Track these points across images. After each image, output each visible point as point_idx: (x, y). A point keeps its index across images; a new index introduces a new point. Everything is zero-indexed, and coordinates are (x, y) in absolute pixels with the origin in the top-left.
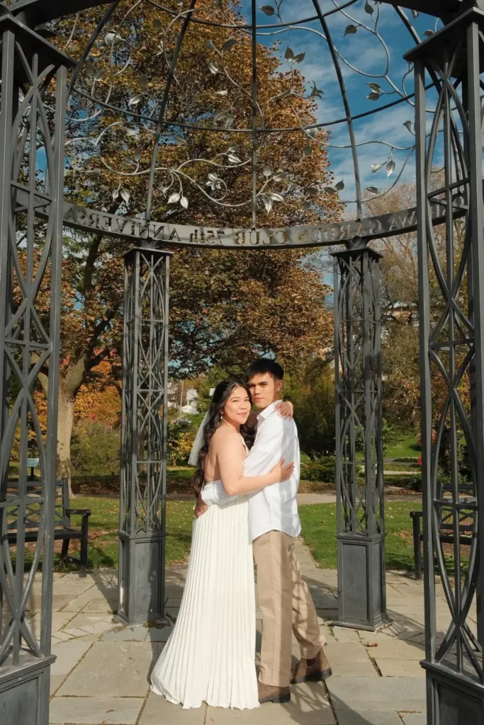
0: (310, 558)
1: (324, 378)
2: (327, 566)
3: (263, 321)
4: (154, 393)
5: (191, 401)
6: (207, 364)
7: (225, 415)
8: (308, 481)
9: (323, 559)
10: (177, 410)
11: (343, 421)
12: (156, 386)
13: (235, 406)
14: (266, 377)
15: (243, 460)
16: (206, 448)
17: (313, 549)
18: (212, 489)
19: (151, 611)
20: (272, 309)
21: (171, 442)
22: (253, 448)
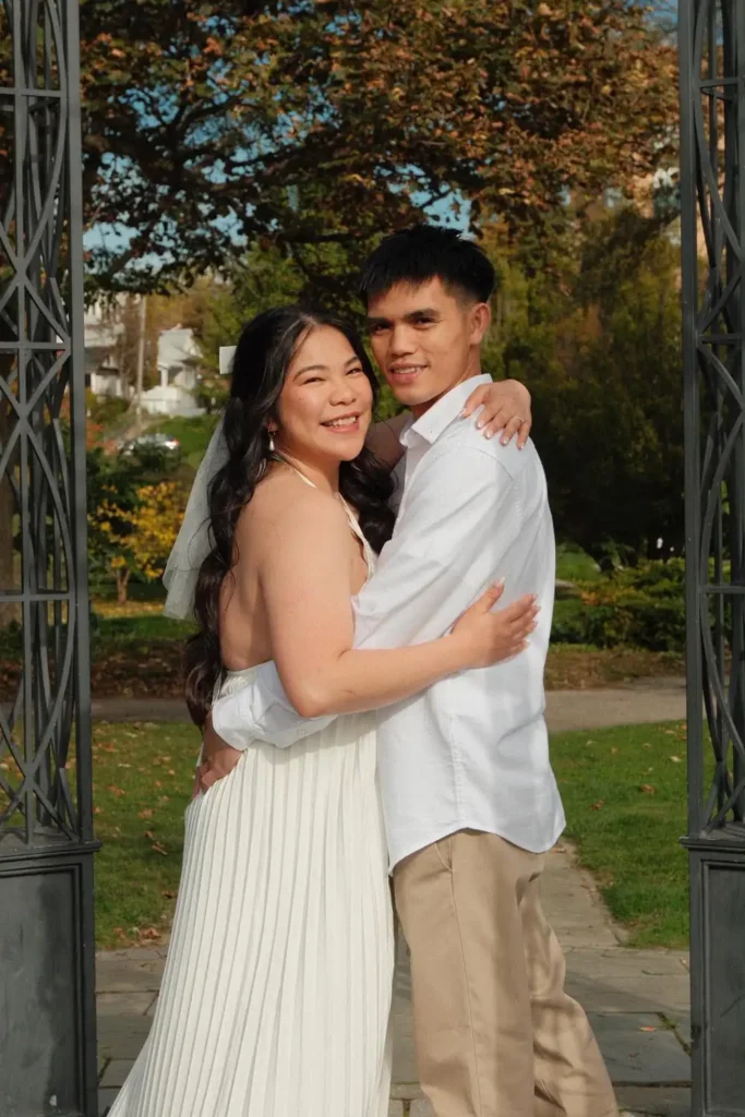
0: (599, 913)
1: (648, 279)
2: (655, 940)
3: (425, 81)
4: (36, 353)
5: (173, 372)
6: (227, 241)
7: (283, 435)
8: (592, 648)
9: (642, 917)
10: (125, 405)
11: (710, 442)
12: (44, 332)
13: (312, 396)
14: (430, 295)
15: (355, 591)
16: (221, 558)
17: (610, 882)
18: (246, 694)
19: (54, 1101)
20: (457, 37)
21: (105, 518)
22: (388, 545)
